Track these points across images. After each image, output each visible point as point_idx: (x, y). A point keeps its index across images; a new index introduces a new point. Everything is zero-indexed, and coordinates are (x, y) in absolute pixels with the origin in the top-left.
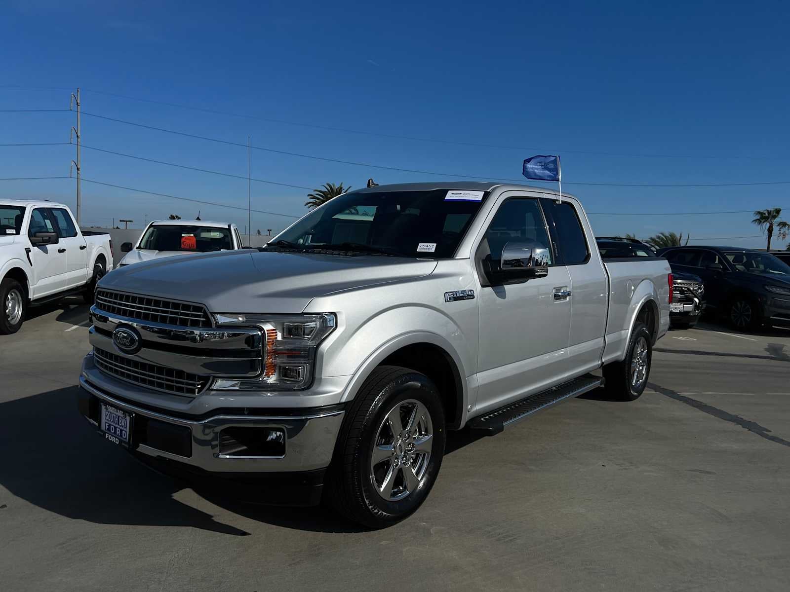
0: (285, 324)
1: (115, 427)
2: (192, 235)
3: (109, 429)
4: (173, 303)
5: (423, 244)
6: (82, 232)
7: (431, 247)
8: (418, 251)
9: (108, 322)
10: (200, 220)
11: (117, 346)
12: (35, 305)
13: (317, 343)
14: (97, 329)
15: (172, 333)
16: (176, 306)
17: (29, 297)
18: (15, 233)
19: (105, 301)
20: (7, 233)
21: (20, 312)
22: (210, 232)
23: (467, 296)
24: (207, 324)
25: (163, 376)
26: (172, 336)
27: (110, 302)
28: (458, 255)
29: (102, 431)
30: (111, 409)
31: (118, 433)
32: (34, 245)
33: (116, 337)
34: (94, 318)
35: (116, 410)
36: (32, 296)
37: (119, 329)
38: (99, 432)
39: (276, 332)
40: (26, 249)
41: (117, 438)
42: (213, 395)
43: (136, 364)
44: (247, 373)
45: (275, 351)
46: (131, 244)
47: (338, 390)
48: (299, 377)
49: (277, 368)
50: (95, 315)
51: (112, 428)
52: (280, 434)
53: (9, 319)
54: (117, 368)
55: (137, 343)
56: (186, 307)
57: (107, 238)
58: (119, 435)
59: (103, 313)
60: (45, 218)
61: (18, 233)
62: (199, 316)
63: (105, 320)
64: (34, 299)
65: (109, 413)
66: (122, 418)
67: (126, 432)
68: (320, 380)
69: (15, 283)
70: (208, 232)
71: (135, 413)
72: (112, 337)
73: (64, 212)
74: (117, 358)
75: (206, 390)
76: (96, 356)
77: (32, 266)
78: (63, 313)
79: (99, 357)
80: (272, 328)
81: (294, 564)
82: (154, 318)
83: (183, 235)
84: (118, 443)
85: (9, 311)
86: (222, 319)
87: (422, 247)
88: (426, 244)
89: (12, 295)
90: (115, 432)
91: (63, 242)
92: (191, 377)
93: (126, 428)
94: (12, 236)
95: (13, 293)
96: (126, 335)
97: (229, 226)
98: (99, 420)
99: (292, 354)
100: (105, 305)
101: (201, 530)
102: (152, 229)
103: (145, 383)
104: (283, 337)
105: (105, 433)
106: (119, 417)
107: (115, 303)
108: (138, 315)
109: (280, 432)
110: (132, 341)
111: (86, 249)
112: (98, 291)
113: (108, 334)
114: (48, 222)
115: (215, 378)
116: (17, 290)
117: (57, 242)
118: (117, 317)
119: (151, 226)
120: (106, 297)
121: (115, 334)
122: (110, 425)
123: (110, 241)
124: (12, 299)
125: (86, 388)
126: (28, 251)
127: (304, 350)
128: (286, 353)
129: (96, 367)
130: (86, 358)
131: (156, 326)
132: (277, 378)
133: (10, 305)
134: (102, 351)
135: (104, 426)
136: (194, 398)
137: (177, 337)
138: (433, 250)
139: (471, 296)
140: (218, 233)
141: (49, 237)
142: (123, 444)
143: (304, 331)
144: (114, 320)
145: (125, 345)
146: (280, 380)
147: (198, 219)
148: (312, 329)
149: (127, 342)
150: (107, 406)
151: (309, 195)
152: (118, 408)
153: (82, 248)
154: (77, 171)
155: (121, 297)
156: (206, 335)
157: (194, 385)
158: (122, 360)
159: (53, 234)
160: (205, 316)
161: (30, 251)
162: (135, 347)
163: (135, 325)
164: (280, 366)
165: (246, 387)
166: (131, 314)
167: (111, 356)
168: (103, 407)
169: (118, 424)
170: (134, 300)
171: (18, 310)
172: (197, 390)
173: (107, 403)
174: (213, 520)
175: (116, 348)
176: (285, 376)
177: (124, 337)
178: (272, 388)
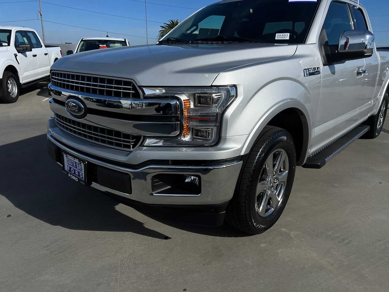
0: (196, 95)
1: (74, 169)
2: (105, 45)
3: (70, 170)
4: (108, 79)
5: (279, 34)
6: (45, 46)
7: (287, 36)
8: (276, 39)
9: (61, 95)
10: (108, 37)
11: (69, 112)
12: (25, 86)
13: (223, 110)
14: (56, 101)
15: (106, 103)
16: (110, 81)
17: (20, 82)
18: (7, 45)
19: (58, 79)
20: (3, 45)
21: (17, 91)
22: (115, 44)
23: (315, 72)
24: (136, 96)
25: (104, 135)
26: (107, 104)
27: (61, 80)
28: (308, 41)
29: (66, 171)
30: (70, 157)
31: (77, 173)
32: (19, 52)
33: (68, 106)
34: (51, 93)
35: (73, 158)
36: (22, 81)
37: (70, 100)
38: (64, 172)
39: (190, 102)
40: (14, 54)
41: (77, 178)
42: (145, 150)
43: (84, 125)
44: (170, 134)
45: (189, 117)
46: (72, 51)
47: (238, 146)
48: (209, 136)
49: (191, 129)
50: (52, 91)
51: (72, 170)
52: (194, 178)
53: (11, 95)
54: (71, 128)
55: (83, 111)
56: (118, 82)
57: (59, 49)
58: (78, 175)
59: (58, 89)
60: (23, 36)
61: (9, 45)
62: (129, 89)
63: (60, 94)
64: (23, 83)
65: (69, 159)
66: (78, 164)
67: (82, 174)
68: (225, 139)
69: (11, 74)
70: (113, 44)
71: (87, 161)
72: (65, 106)
73: (33, 32)
74: (70, 121)
75: (139, 146)
76: (56, 118)
77: (19, 64)
78: (40, 91)
79: (58, 120)
80: (187, 98)
81: (206, 264)
82: (94, 92)
83: (100, 45)
84: (77, 181)
85: (10, 90)
86: (148, 92)
87: (279, 36)
88: (282, 34)
89: (10, 81)
90: (75, 173)
91: (35, 51)
92: (127, 136)
93: (82, 171)
94: (6, 47)
95: (11, 80)
96: (75, 104)
97: (125, 40)
98: (63, 163)
99: (204, 119)
100: (58, 82)
101: (138, 235)
102: (82, 42)
103: (92, 140)
104: (195, 106)
105: (68, 173)
106: (76, 163)
107: (64, 81)
108: (82, 89)
109: (194, 176)
110: (80, 109)
111: (48, 55)
112: (52, 73)
113: (62, 103)
114: (25, 39)
115: (145, 138)
116: (12, 77)
117: (31, 51)
118: (68, 91)
119: (82, 40)
120: (58, 76)
121: (67, 104)
122: (70, 168)
123: (60, 51)
124: (11, 83)
125: (52, 141)
126: (16, 56)
127: (213, 116)
128: (198, 118)
129: (57, 126)
130: (50, 120)
131: (95, 97)
132: (191, 137)
133: (10, 87)
134: (60, 116)
135: (67, 168)
136: (131, 152)
137: (110, 105)
138: (288, 38)
139: (318, 72)
140: (119, 44)
141: (26, 47)
142: (81, 182)
143: (213, 101)
144: (65, 93)
145: (74, 112)
146: (193, 139)
147: (107, 36)
148: (218, 99)
149: (76, 109)
150: (67, 155)
151: (161, 26)
152: (75, 157)
153: (46, 54)
154: (40, 16)
155: (68, 76)
156: (134, 105)
157: (129, 142)
158: (74, 122)
159: (29, 45)
160: (134, 89)
161: (17, 56)
162: (82, 113)
163: (80, 96)
164: (193, 129)
165: (168, 144)
166: (77, 89)
167: (66, 119)
168: (65, 155)
169: (76, 167)
170: (78, 77)
171: (15, 90)
172: (131, 146)
173: (67, 153)
174: (144, 226)
175: (68, 113)
176: (197, 135)
177: (73, 106)
178: (187, 145)
